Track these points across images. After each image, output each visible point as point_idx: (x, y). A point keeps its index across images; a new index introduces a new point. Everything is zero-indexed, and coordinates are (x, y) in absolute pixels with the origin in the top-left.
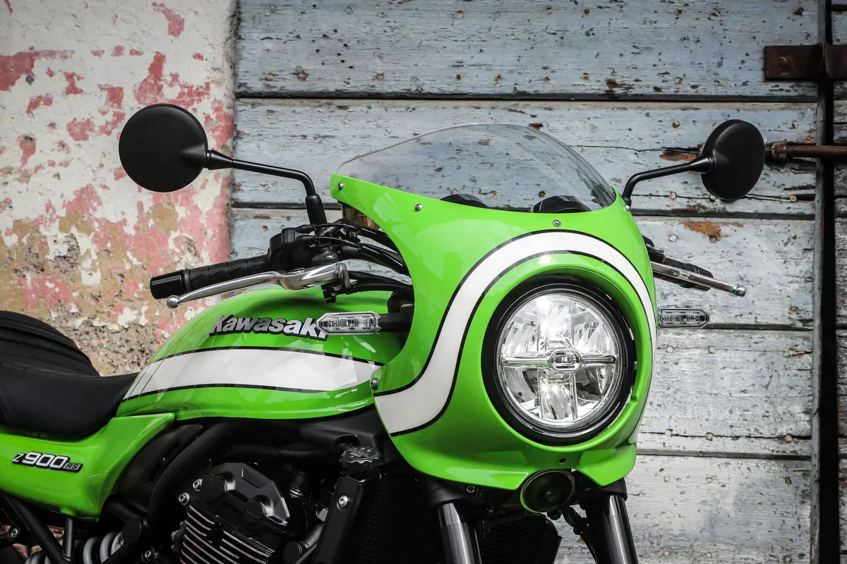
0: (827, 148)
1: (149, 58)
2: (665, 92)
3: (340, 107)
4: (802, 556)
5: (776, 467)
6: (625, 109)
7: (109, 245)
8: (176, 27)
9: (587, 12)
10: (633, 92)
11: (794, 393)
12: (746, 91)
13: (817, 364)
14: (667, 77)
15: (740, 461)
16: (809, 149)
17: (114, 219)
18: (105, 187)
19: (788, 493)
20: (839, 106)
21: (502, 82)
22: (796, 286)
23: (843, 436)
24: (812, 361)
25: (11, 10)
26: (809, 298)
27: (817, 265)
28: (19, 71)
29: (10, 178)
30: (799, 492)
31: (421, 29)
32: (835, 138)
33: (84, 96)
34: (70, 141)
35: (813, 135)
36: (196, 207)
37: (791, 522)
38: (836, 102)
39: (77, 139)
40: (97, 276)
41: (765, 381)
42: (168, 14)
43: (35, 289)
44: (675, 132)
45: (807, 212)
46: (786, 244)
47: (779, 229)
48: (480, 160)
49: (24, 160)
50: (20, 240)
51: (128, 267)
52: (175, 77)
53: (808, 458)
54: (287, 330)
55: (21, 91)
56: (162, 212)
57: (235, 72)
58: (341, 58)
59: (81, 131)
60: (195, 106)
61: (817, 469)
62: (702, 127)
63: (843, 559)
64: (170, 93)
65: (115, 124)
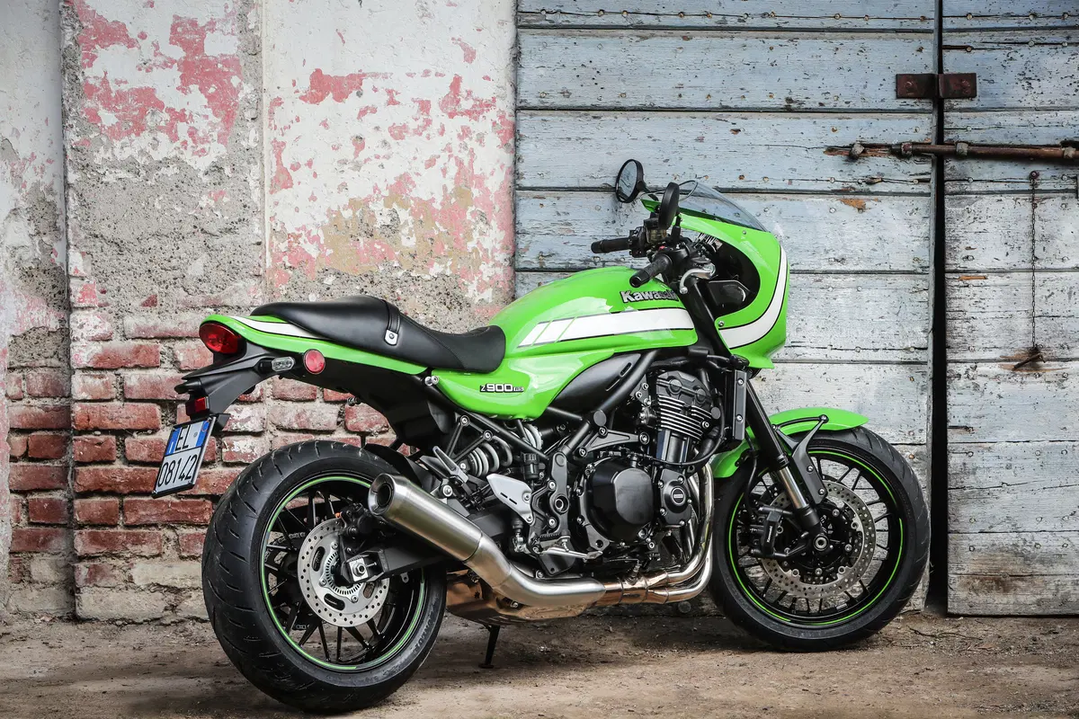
0: (939, 147)
1: (449, 80)
2: (827, 106)
3: (595, 117)
4: (921, 430)
5: (903, 369)
6: (799, 119)
7: (422, 217)
8: (470, 56)
9: (771, 48)
10: (804, 106)
11: (915, 318)
12: (883, 106)
13: (932, 296)
14: (827, 95)
15: (879, 366)
16: (927, 147)
17: (425, 198)
18: (418, 174)
19: (911, 387)
20: (947, 117)
21: (711, 99)
22: (918, 243)
23: (949, 347)
24: (928, 296)
25: (344, 42)
26: (927, 250)
27: (933, 227)
28: (351, 88)
29: (345, 167)
30: (919, 387)
31: (653, 60)
32: (945, 139)
33: (401, 107)
34: (391, 140)
35: (929, 137)
36: (487, 188)
37: (914, 407)
38: (945, 114)
39: (396, 139)
40: (413, 241)
41: (897, 310)
42: (464, 46)
43: (366, 249)
44: (833, 135)
45: (925, 191)
46: (910, 214)
47: (906, 203)
48: (696, 152)
49: (356, 154)
50: (354, 214)
51: (436, 233)
52: (469, 93)
53: (925, 363)
55: (353, 103)
56: (462, 193)
57: (516, 91)
58: (595, 81)
59: (399, 132)
60: (485, 114)
61: (931, 370)
62: (853, 131)
63: (950, 432)
64: (466, 105)
65: (424, 128)
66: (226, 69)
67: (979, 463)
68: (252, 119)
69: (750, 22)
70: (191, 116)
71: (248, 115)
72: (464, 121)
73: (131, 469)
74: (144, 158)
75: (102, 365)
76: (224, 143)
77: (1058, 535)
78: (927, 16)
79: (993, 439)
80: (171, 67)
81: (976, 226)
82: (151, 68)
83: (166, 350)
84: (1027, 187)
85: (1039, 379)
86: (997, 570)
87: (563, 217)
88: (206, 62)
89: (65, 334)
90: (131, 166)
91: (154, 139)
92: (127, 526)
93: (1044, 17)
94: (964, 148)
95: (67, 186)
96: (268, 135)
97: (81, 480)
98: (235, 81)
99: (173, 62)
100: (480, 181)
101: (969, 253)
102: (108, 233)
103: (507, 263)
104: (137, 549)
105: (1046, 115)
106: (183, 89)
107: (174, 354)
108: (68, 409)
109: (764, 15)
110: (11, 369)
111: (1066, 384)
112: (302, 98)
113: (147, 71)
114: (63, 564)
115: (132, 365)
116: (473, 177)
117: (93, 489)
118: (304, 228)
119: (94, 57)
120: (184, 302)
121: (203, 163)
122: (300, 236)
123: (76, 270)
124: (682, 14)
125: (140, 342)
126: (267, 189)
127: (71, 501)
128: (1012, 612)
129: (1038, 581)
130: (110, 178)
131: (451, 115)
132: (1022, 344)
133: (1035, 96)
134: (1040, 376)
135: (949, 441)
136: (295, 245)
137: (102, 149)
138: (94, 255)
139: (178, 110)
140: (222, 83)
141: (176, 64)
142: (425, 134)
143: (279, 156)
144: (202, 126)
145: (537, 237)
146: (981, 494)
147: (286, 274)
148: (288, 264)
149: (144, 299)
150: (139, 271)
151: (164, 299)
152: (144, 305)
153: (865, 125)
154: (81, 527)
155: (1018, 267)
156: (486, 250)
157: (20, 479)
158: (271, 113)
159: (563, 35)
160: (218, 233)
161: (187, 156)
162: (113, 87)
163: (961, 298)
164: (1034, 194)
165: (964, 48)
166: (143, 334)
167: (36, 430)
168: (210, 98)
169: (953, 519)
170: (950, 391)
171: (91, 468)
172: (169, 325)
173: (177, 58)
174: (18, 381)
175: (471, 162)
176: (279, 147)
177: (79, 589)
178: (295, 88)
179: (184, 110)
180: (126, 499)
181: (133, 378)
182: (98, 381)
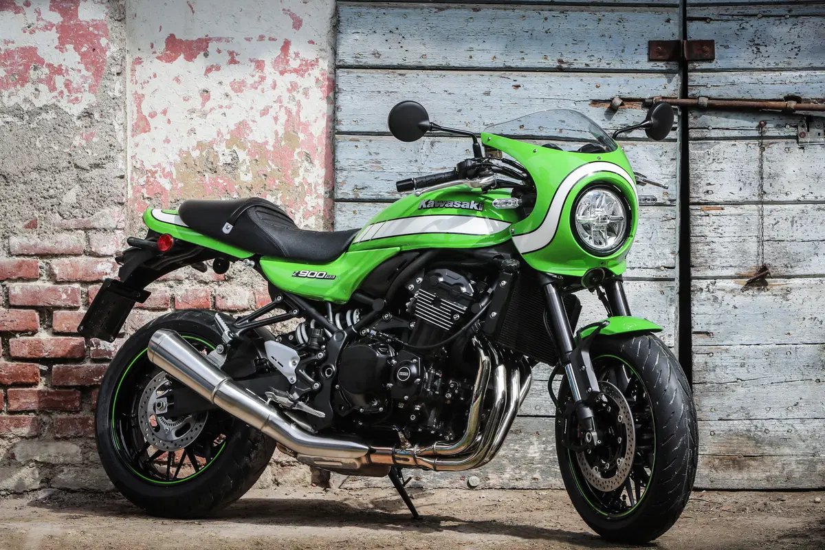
0: (683, 100)
1: (280, 43)
2: (592, 67)
3: (400, 75)
4: (670, 335)
5: (655, 285)
6: (568, 77)
7: (257, 157)
8: (297, 24)
9: (546, 19)
10: (573, 67)
11: (665, 242)
12: (638, 67)
13: (678, 225)
14: (592, 58)
15: (635, 282)
16: (674, 101)
17: (260, 141)
18: (254, 121)
19: (662, 300)
20: (691, 76)
21: (497, 61)
22: (667, 180)
23: (693, 266)
24: (676, 223)
25: (193, 12)
26: (674, 187)
27: (679, 168)
28: (200, 49)
29: (194, 115)
30: (668, 299)
31: (448, 28)
32: (689, 94)
33: (240, 65)
34: (232, 93)
35: (675, 92)
36: (311, 134)
37: (664, 316)
38: (689, 74)
39: (236, 92)
40: (250, 176)
41: (650, 235)
42: (292, 16)
43: (211, 184)
44: (598, 90)
45: (673, 138)
46: (661, 156)
47: (657, 147)
48: (484, 104)
49: (203, 105)
50: (201, 153)
51: (269, 170)
52: (297, 55)
53: (673, 280)
55: (200, 62)
56: (290, 136)
57: (335, 53)
58: (401, 45)
59: (238, 86)
60: (310, 72)
61: (679, 284)
62: (613, 87)
63: (694, 337)
64: (294, 64)
65: (260, 83)
66: (96, 32)
67: (718, 362)
68: (118, 74)
70: (67, 70)
71: (114, 70)
72: (293, 77)
73: (15, 364)
74: (28, 105)
76: (95, 93)
77: (786, 422)
79: (728, 342)
80: (50, 30)
81: (715, 166)
82: (34, 31)
84: (756, 134)
85: (768, 293)
86: (734, 451)
87: (374, 157)
88: (79, 26)
90: (17, 112)
91: (36, 89)
92: (11, 413)
94: (705, 101)
96: (130, 88)
98: (103, 41)
99: (52, 26)
100: (306, 126)
101: (709, 188)
103: (328, 195)
104: (20, 431)
105: (771, 74)
106: (61, 48)
107: (51, 268)
111: (790, 296)
112: (158, 58)
113: (31, 33)
115: (16, 277)
116: (300, 124)
118: (159, 165)
120: (60, 225)
121: (76, 110)
122: (156, 172)
125: (22, 258)
126: (129, 133)
128: (746, 487)
129: (767, 460)
131: (282, 73)
132: (752, 265)
133: (763, 59)
134: (768, 290)
135: (693, 343)
136: (152, 179)
139: (56, 65)
140: (93, 43)
141: (55, 27)
142: (260, 87)
143: (139, 106)
144: (76, 79)
145: (353, 173)
146: (720, 388)
147: (145, 203)
148: (146, 196)
149: (27, 222)
150: (22, 199)
151: (43, 223)
152: (27, 227)
153: (623, 82)
155: (750, 199)
156: (310, 185)
158: (133, 70)
159: (375, 7)
160: (89, 168)
161: (63, 104)
162: (3, 46)
163: (702, 225)
164: (762, 139)
165: (704, 19)
166: (25, 252)
168: (83, 55)
169: (698, 409)
170: (694, 302)
172: (47, 244)
173: (55, 22)
175: (298, 112)
176: (139, 98)
178: (153, 50)
179: (61, 65)
180: (10, 389)
181: (16, 289)
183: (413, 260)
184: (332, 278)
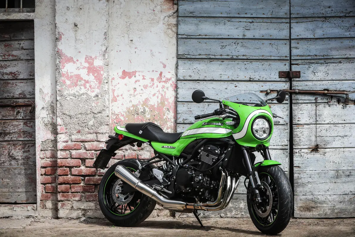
0: (290, 91)
1: (159, 73)
2: (260, 80)
3: (198, 83)
4: (286, 167)
5: (281, 151)
6: (253, 83)
7: (152, 109)
8: (165, 66)
9: (245, 64)
10: (254, 80)
11: (285, 137)
12: (275, 80)
13: (289, 132)
14: (260, 77)
15: (275, 150)
16: (287, 91)
17: (153, 104)
18: (151, 98)
19: (284, 156)
21: (229, 78)
22: (285, 117)
23: (294, 145)
24: (288, 131)
25: (131, 63)
26: (288, 119)
27: (289, 113)
28: (133, 75)
29: (131, 96)
30: (286, 156)
31: (214, 67)
32: (292, 89)
33: (146, 80)
34: (143, 89)
35: (288, 88)
36: (169, 102)
37: (284, 161)
38: (292, 82)
40: (149, 116)
41: (280, 135)
42: (163, 64)
43: (137, 118)
44: (262, 88)
45: (287, 103)
46: (283, 109)
47: (281, 106)
48: (225, 92)
49: (134, 93)
50: (133, 108)
51: (155, 114)
52: (164, 76)
53: (287, 149)
54: (216, 124)
55: (133, 79)
56: (162, 103)
57: (177, 76)
58: (198, 73)
59: (146, 87)
60: (169, 82)
61: (289, 151)
62: (267, 87)
63: (294, 168)
64: (164, 79)
65: (152, 85)
66: (99, 69)
67: (302, 176)
68: (107, 83)
69: (239, 57)
70: (90, 82)
71: (105, 81)
72: (163, 84)
73: (73, 177)
74: (78, 93)
75: (66, 149)
76: (99, 89)
77: (324, 196)
78: (287, 56)
79: (306, 170)
80: (85, 69)
81: (301, 112)
83: (83, 145)
84: (314, 101)
85: (319, 153)
86: (307, 206)
87: (190, 109)
88: (94, 67)
89: (55, 141)
90: (74, 95)
91: (80, 88)
92: (72, 193)
93: (318, 56)
94: (297, 91)
95: (57, 101)
96: (111, 87)
97: (59, 180)
98: (102, 72)
99: (85, 67)
101: (299, 119)
102: (67, 113)
103: (175, 122)
104: (75, 199)
105: (319, 82)
106: (88, 75)
107: (85, 146)
108: (56, 161)
109: (243, 56)
110: (41, 150)
111: (326, 155)
112: (120, 78)
113: (79, 70)
114: (55, 203)
115: (73, 149)
116: (165, 99)
117: (63, 182)
118: (120, 112)
119: (64, 66)
120: (88, 132)
121: (93, 94)
122: (119, 115)
123: (59, 123)
124: (221, 55)
125: (76, 143)
126: (110, 102)
127: (57, 186)
128: (312, 217)
129: (319, 208)
130: (68, 99)
131: (160, 82)
132: (313, 144)
133: (316, 77)
135: (294, 170)
136: (118, 117)
137: (66, 91)
138: (64, 119)
139: (87, 80)
140: (99, 73)
141: (86, 68)
142: (152, 87)
143: (113, 93)
144: (93, 84)
145: (183, 115)
146: (303, 185)
147: (115, 125)
148: (116, 122)
149: (77, 131)
150: (76, 123)
151: (82, 131)
152: (77, 132)
153: (270, 85)
154: (59, 193)
155: (312, 123)
156: (169, 118)
157: (43, 180)
158: (112, 82)
159: (190, 61)
160: (97, 113)
161: (89, 92)
162: (69, 74)
163: (297, 131)
164: (316, 103)
165: (297, 64)
166: (77, 141)
167: (48, 167)
168: (95, 77)
169: (295, 192)
170: (294, 157)
171: (62, 177)
172: (83, 138)
174: (43, 154)
175: (165, 95)
176: (114, 91)
177: (59, 209)
178: (118, 75)
179: (88, 80)
180: (72, 185)
181: (74, 152)
182: (64, 153)
183: (201, 142)
184: (174, 148)
